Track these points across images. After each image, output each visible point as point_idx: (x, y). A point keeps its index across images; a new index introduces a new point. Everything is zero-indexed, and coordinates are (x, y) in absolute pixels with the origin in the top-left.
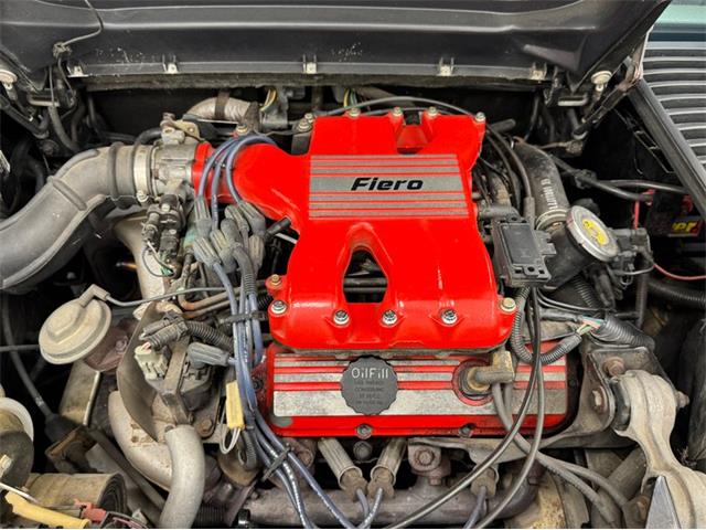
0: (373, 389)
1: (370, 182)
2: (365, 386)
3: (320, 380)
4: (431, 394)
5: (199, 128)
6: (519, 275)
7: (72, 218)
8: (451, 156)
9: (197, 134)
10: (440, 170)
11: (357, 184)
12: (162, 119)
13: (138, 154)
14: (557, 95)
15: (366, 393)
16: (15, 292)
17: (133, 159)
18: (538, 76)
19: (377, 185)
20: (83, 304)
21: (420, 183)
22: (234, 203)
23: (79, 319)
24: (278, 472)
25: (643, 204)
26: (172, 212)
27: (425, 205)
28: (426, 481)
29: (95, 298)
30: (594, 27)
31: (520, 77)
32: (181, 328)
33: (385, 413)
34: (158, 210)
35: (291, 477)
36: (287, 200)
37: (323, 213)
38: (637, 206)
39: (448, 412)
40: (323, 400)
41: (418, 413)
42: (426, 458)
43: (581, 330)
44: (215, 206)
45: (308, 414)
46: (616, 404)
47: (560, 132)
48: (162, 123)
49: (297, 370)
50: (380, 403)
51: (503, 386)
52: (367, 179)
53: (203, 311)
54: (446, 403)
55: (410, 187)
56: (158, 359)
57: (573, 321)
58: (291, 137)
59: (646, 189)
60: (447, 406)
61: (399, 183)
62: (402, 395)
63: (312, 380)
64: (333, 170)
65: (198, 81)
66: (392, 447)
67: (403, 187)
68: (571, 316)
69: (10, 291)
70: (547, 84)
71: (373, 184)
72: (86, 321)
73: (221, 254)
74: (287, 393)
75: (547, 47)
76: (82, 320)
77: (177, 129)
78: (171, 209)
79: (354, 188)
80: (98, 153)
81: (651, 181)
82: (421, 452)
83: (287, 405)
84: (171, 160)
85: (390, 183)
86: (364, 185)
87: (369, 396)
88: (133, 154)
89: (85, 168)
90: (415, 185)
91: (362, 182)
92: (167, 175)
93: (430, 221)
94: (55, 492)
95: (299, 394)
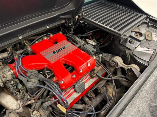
0: (81, 87)
3: (71, 93)
4: (88, 81)
6: (93, 52)
8: (64, 40)
9: (2, 64)
14: (69, 24)
15: (80, 88)
18: (63, 22)
22: (27, 72)
25: (91, 35)
27: (69, 50)
28: (92, 98)
30: (74, 9)
31: (61, 23)
33: (85, 89)
34: (11, 84)
35: (76, 115)
36: (43, 63)
37: (54, 61)
38: (90, 36)
39: (92, 83)
40: (73, 96)
41: (89, 86)
42: (92, 94)
43: (100, 57)
44: (24, 75)
46: (115, 63)
47: (68, 31)
50: (84, 88)
51: (97, 73)
52: (55, 51)
53: (38, 97)
54: (91, 81)
57: (98, 56)
59: (90, 33)
62: (85, 84)
63: (69, 94)
64: (47, 53)
67: (62, 49)
70: (66, 22)
73: (36, 82)
75: (65, 15)
78: (14, 82)
79: (54, 54)
81: (90, 31)
82: (90, 94)
83: (68, 102)
84: (4, 72)
86: (56, 52)
87: (81, 89)
90: (64, 48)
91: (54, 52)
92: (6, 75)
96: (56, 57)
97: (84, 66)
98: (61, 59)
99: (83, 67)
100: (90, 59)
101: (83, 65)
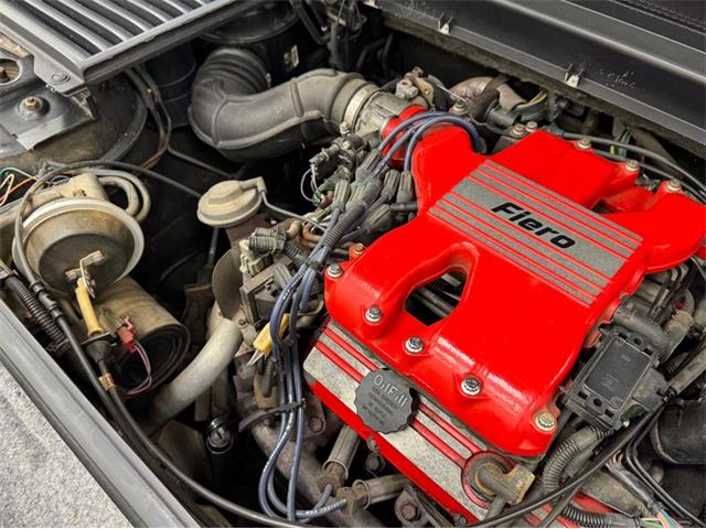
0: (384, 406)
1: (517, 213)
2: (379, 398)
5: (435, 93)
6: (578, 400)
7: (288, 119)
8: (637, 237)
9: (430, 98)
10: (608, 242)
11: (503, 208)
12: (410, 71)
13: (363, 90)
15: (375, 404)
16: (225, 155)
17: (355, 93)
19: (523, 219)
20: (244, 187)
21: (571, 243)
23: (233, 195)
24: (284, 415)
26: (350, 152)
27: (552, 266)
29: (256, 187)
32: (278, 245)
34: (340, 144)
35: (288, 427)
37: (443, 215)
39: (443, 485)
40: (345, 383)
41: (415, 463)
42: (409, 511)
45: (326, 386)
48: (408, 74)
49: (341, 342)
50: (382, 423)
52: (519, 209)
54: (446, 476)
55: (555, 241)
56: (255, 258)
57: (646, 503)
58: (498, 136)
60: (446, 479)
61: (548, 230)
62: (411, 433)
63: (347, 360)
65: (473, 53)
66: (394, 480)
67: (548, 237)
68: (646, 498)
69: (222, 152)
71: (521, 216)
72: (237, 201)
74: (323, 356)
76: (234, 199)
77: (414, 85)
78: (349, 148)
79: (495, 210)
80: (336, 74)
82: (409, 503)
83: (317, 366)
84: (382, 108)
85: (539, 225)
86: (509, 212)
87: (376, 409)
88: (359, 89)
89: (318, 83)
90: (563, 242)
91: (510, 208)
93: (542, 285)
94: (133, 306)
95: (330, 363)
96: (473, 221)
97: (451, 359)
98: (467, 244)
99: (445, 355)
100: (518, 394)
101: (458, 353)
